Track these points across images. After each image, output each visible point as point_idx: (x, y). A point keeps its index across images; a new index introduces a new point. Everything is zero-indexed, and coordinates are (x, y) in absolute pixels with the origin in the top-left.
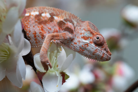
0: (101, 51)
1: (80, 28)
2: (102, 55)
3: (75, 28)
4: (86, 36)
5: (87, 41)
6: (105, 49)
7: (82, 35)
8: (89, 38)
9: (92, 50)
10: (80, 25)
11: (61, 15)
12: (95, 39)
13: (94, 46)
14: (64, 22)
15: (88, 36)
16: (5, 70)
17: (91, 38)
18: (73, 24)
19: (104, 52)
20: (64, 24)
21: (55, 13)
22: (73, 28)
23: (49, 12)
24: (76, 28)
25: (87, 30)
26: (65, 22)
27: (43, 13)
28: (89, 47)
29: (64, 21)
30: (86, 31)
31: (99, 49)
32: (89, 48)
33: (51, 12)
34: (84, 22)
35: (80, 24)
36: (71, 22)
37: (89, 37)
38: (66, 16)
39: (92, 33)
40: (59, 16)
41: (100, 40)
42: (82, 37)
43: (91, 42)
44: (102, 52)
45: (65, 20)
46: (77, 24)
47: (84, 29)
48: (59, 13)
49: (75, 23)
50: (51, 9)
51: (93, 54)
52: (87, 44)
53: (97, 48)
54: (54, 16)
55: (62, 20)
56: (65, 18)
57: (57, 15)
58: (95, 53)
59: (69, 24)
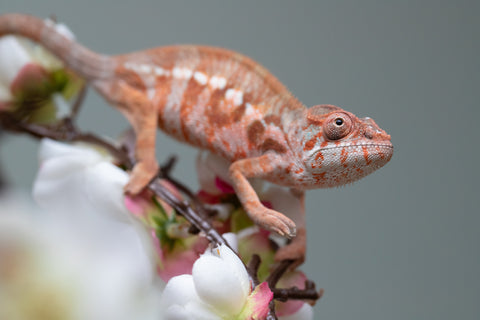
3: (286, 137)
5: (317, 148)
9: (336, 159)
13: (334, 146)
15: (313, 137)
17: (319, 135)
19: (363, 143)
24: (289, 137)
25: (307, 125)
26: (265, 125)
28: (325, 158)
29: (263, 122)
30: (306, 128)
31: (348, 144)
37: (316, 137)
39: (317, 123)
42: (304, 149)
43: (323, 144)
44: (358, 146)
45: (266, 119)
47: (303, 128)
51: (345, 166)
52: (320, 155)
53: (342, 144)
54: (246, 104)
58: (344, 160)
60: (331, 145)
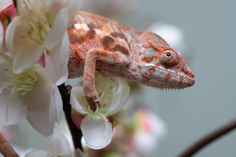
0: (176, 75)
1: (137, 44)
2: (179, 80)
3: (129, 46)
4: (149, 56)
5: (152, 64)
6: (183, 70)
7: (143, 56)
8: (154, 59)
9: (162, 76)
10: (137, 40)
11: (106, 27)
12: (165, 57)
13: (164, 69)
14: (111, 39)
15: (151, 56)
16: (27, 107)
17: (156, 58)
18: (126, 40)
19: (182, 75)
20: (113, 41)
21: (95, 24)
22: (126, 46)
23: (85, 21)
24: (131, 46)
25: (147, 46)
26: (113, 38)
27: (76, 22)
29: (111, 36)
30: (146, 48)
31: (173, 72)
32: (157, 73)
33: (89, 22)
34: (141, 33)
35: (136, 38)
36: (123, 36)
37: (153, 57)
38: (112, 27)
39: (156, 49)
40: (102, 28)
41: (172, 57)
42: (142, 59)
43: (157, 65)
44: (178, 75)
45: (112, 34)
46: (133, 39)
47: (143, 46)
48: (101, 24)
49: (129, 37)
50: (88, 16)
51: (166, 81)
52: (153, 69)
53: (169, 70)
54: (94, 29)
55: (108, 34)
56: (113, 31)
57: (100, 27)
58: (167, 79)
59: (120, 41)
60: (161, 67)
